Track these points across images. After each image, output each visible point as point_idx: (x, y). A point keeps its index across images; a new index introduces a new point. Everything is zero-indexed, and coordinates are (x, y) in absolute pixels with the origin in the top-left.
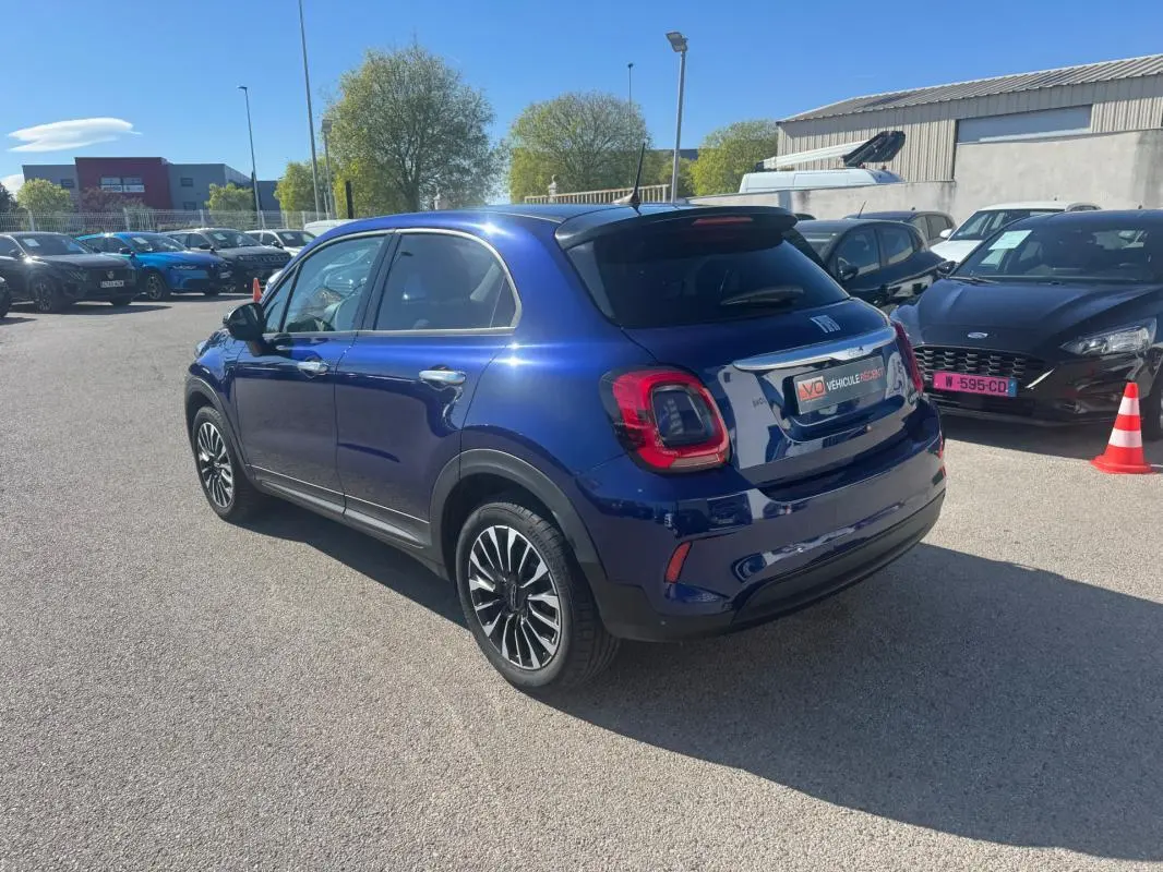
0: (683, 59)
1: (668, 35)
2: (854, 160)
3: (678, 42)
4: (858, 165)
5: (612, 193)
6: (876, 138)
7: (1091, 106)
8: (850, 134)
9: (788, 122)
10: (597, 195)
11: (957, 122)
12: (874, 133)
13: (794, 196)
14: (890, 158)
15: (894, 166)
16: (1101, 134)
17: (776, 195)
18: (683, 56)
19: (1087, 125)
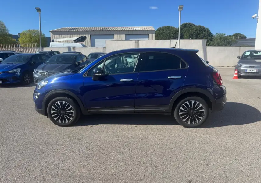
0: (40, 14)
1: (36, 8)
2: (76, 41)
3: (38, 10)
4: (77, 42)
5: (15, 45)
6: (81, 37)
7: (114, 35)
8: (75, 35)
9: (52, 31)
10: (13, 45)
11: (90, 35)
12: (81, 36)
13: (71, 48)
14: (84, 41)
15: (84, 43)
16: (116, 40)
17: (67, 48)
18: (40, 13)
19: (113, 38)
